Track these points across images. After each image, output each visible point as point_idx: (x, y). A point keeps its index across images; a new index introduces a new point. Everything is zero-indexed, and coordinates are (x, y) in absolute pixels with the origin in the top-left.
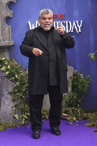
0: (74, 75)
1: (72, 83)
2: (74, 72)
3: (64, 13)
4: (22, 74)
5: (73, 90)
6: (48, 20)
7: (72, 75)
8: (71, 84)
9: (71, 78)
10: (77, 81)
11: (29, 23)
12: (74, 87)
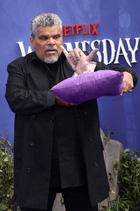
0: (123, 160)
1: (120, 179)
2: (122, 154)
3: (97, 21)
4: (6, 160)
5: (121, 193)
6: (52, 41)
7: (118, 160)
8: (116, 180)
9: (116, 166)
10: (131, 173)
11: (21, 44)
12: (124, 188)
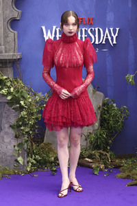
0: (104, 105)
1: (101, 116)
2: (103, 101)
3: (93, 16)
4: (30, 100)
5: (101, 125)
7: (101, 104)
9: (99, 108)
10: (108, 113)
11: (44, 28)
12: (103, 122)
